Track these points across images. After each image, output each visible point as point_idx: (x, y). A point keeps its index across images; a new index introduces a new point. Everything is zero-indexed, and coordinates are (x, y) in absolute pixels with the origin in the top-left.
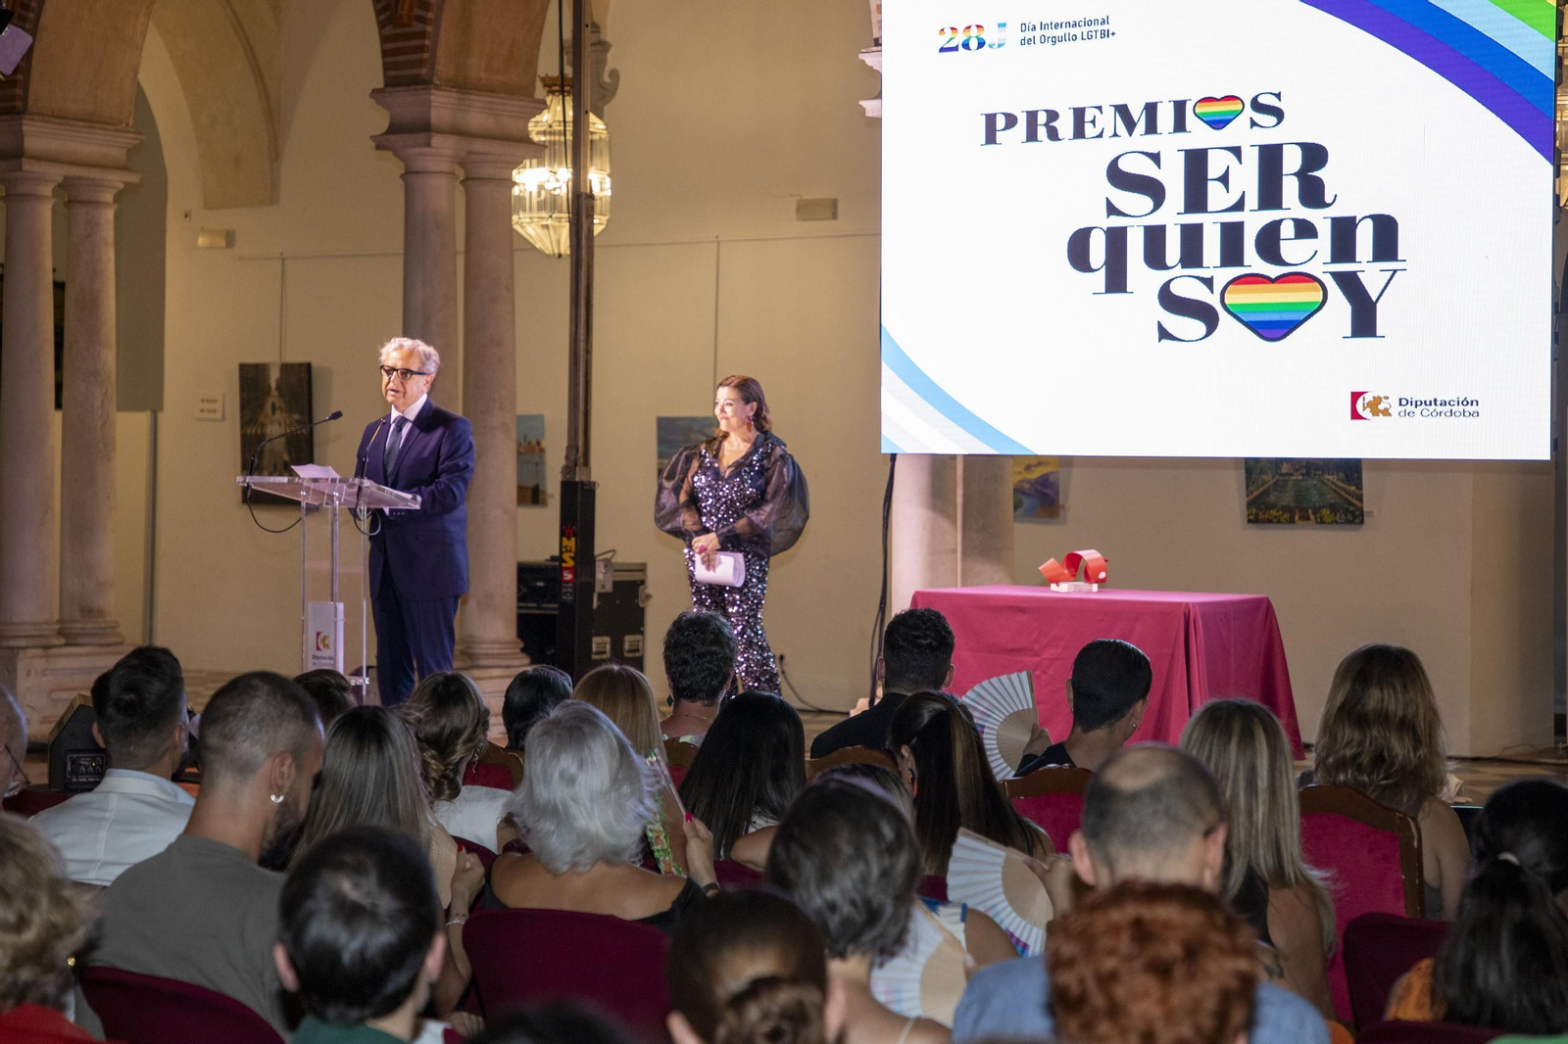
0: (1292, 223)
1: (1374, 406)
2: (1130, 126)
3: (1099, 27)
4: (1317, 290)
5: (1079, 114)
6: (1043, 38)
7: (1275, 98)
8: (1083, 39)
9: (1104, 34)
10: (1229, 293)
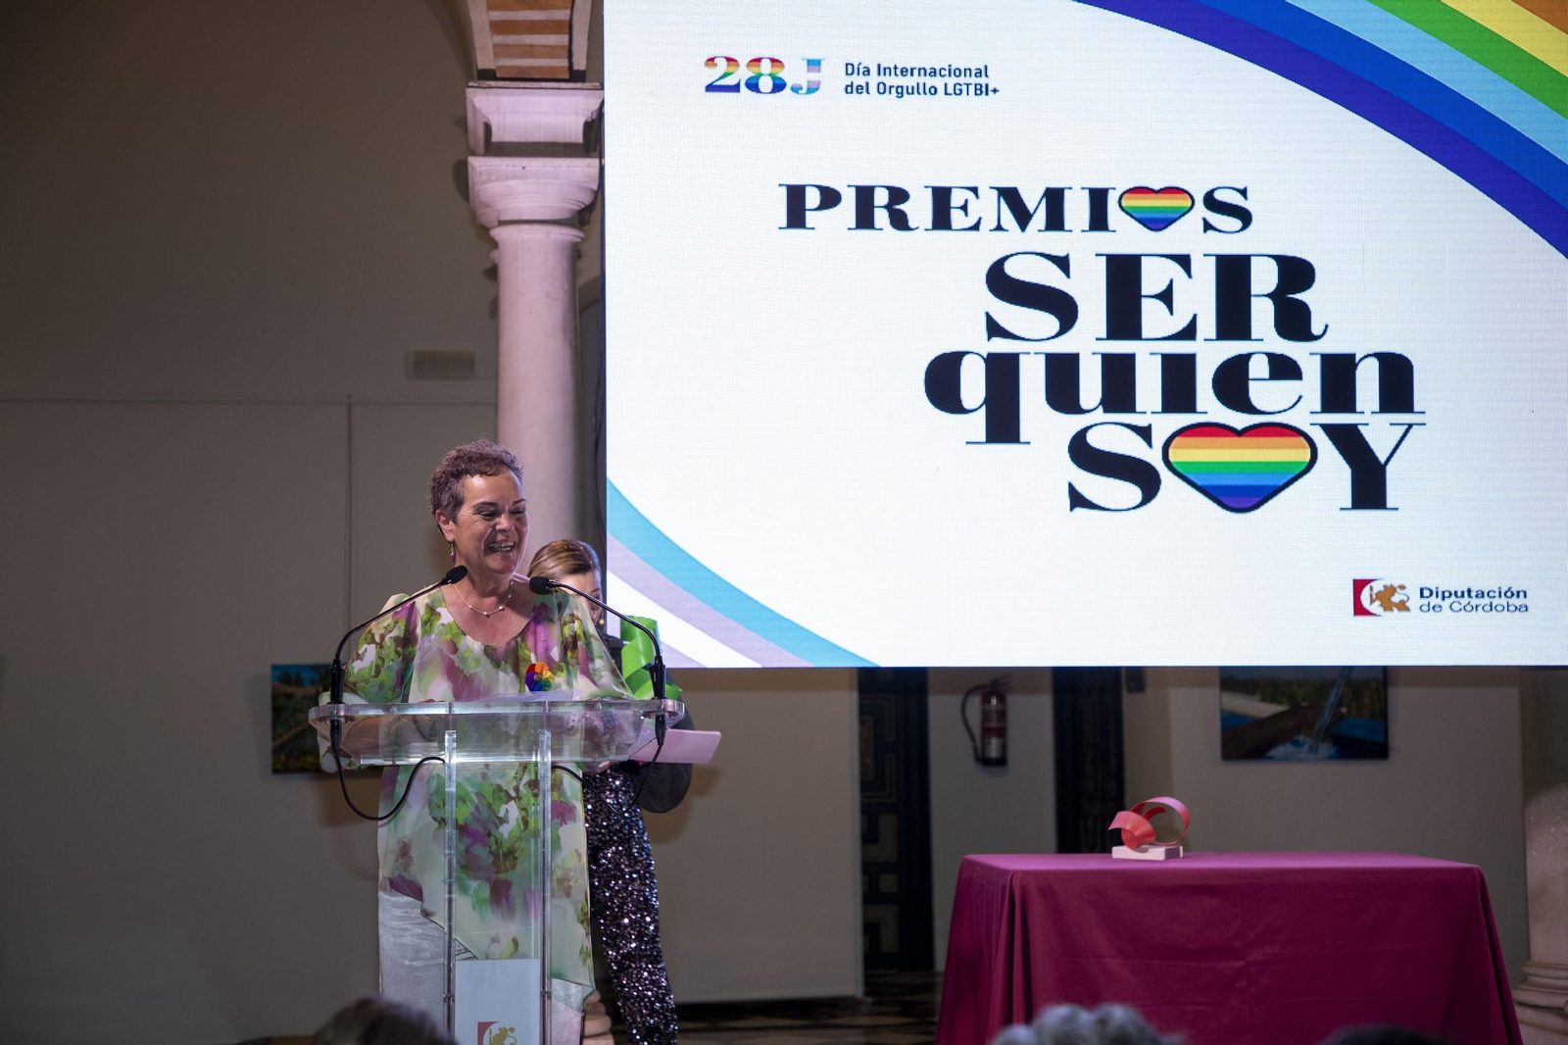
0: (1265, 359)
1: (1386, 598)
2: (1023, 217)
3: (974, 80)
4: (1304, 448)
5: (941, 198)
6: (881, 86)
7: (1239, 195)
8: (946, 94)
9: (980, 89)
10: (1176, 447)
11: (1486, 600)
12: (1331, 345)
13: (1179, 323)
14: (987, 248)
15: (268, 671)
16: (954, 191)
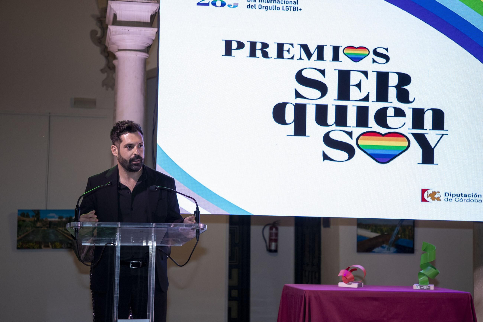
1: (433, 196)
3: (293, 5)
4: (406, 141)
5: (280, 47)
6: (260, 6)
7: (385, 50)
8: (283, 10)
9: (295, 9)
10: (361, 139)
11: (468, 198)
12: (416, 105)
13: (363, 95)
14: (296, 66)
15: (17, 212)
16: (285, 45)
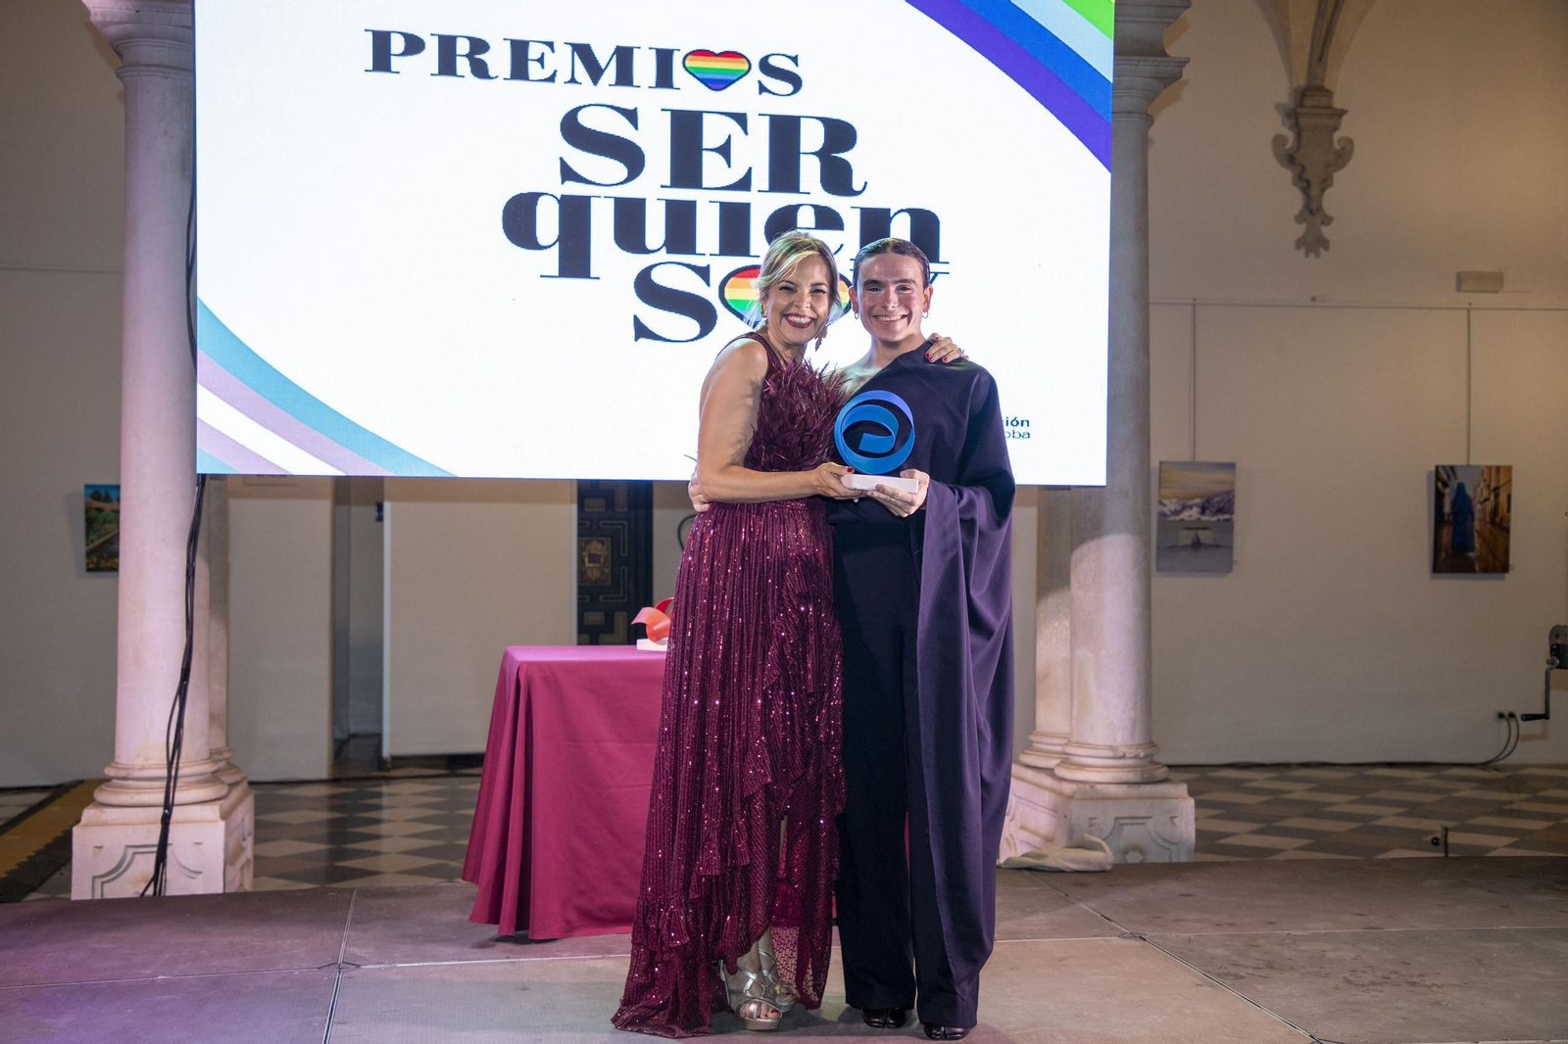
0: (812, 210)
2: (595, 72)
5: (519, 49)
7: (791, 62)
10: (731, 287)
12: (869, 200)
13: (736, 175)
14: (562, 99)
15: (82, 489)
16: (531, 44)
